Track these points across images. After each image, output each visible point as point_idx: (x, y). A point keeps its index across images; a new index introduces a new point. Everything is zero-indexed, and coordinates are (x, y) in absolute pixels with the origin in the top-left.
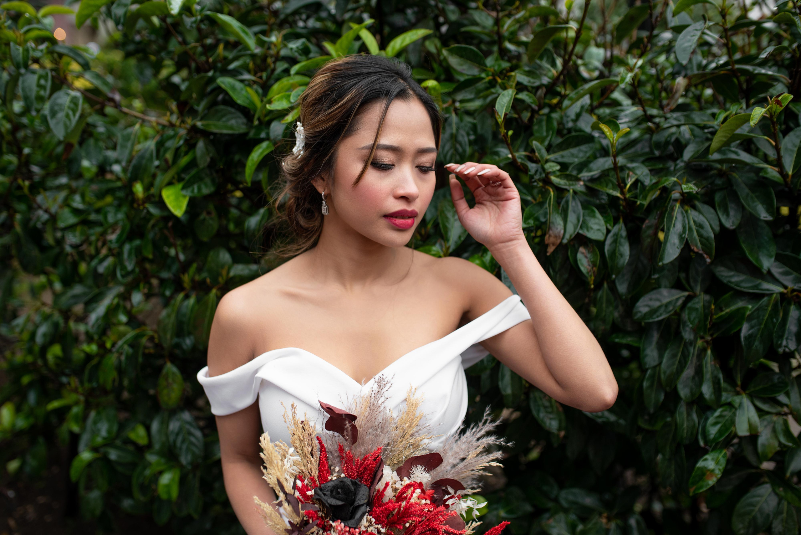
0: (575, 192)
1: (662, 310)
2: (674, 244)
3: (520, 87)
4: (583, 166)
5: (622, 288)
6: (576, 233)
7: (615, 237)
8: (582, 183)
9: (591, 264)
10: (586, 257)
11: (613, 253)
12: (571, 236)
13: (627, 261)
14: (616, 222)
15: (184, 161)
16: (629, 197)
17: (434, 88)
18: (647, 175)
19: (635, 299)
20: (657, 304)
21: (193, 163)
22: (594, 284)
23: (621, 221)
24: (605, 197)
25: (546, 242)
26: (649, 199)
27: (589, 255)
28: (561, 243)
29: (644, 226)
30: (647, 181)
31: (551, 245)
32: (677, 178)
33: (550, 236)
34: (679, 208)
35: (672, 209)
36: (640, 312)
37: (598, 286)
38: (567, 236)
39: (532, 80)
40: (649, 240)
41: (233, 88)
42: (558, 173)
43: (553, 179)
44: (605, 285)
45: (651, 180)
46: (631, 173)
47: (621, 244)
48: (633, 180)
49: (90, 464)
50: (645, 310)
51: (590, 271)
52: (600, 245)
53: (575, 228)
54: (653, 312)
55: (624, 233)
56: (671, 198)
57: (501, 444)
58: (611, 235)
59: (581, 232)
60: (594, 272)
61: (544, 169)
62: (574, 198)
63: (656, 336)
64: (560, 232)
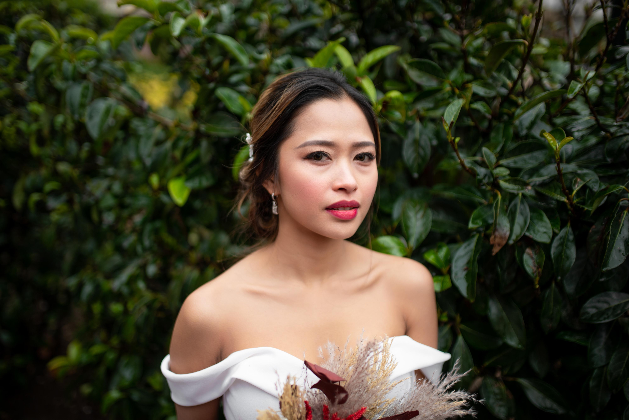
0: (524, 196)
1: (610, 313)
2: (620, 251)
3: (476, 98)
4: (534, 171)
5: (570, 288)
6: (523, 234)
7: (562, 240)
8: (529, 188)
9: (536, 265)
10: (532, 258)
11: (559, 256)
12: (517, 237)
13: (572, 264)
14: (563, 226)
15: (190, 157)
16: (577, 203)
17: (397, 99)
18: (596, 182)
19: (583, 299)
20: (605, 306)
21: (197, 160)
22: (538, 284)
23: (569, 225)
24: (554, 202)
25: (492, 243)
26: (595, 206)
27: (535, 257)
28: (507, 244)
29: (590, 231)
30: (596, 189)
31: (497, 246)
32: (625, 187)
33: (495, 237)
34: (627, 215)
35: (620, 217)
36: (587, 313)
37: (545, 286)
38: (514, 237)
39: (488, 91)
40: (595, 245)
41: (230, 98)
42: (508, 178)
43: (502, 183)
44: (553, 285)
45: (600, 186)
46: (579, 180)
47: (567, 247)
48: (581, 186)
49: (118, 402)
50: (593, 311)
51: (536, 271)
52: (547, 247)
53: (522, 229)
54: (601, 313)
55: (571, 237)
56: (619, 204)
57: (472, 399)
58: (557, 238)
59: (527, 234)
60: (539, 273)
61: (492, 174)
62: (522, 202)
63: (604, 337)
64: (506, 233)
